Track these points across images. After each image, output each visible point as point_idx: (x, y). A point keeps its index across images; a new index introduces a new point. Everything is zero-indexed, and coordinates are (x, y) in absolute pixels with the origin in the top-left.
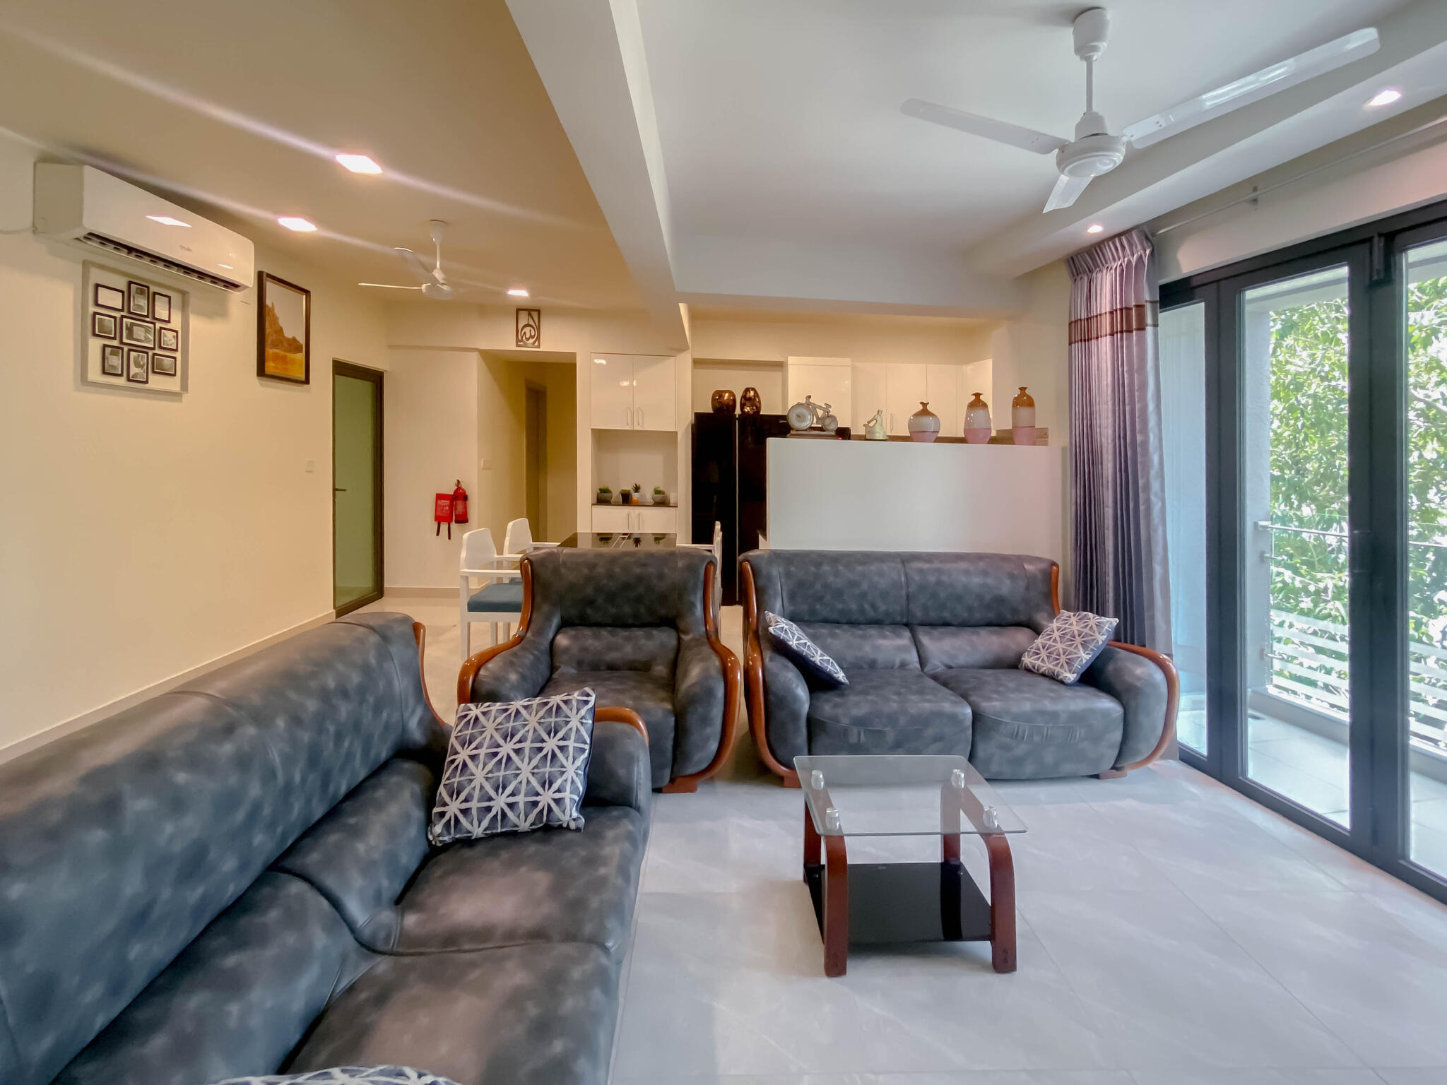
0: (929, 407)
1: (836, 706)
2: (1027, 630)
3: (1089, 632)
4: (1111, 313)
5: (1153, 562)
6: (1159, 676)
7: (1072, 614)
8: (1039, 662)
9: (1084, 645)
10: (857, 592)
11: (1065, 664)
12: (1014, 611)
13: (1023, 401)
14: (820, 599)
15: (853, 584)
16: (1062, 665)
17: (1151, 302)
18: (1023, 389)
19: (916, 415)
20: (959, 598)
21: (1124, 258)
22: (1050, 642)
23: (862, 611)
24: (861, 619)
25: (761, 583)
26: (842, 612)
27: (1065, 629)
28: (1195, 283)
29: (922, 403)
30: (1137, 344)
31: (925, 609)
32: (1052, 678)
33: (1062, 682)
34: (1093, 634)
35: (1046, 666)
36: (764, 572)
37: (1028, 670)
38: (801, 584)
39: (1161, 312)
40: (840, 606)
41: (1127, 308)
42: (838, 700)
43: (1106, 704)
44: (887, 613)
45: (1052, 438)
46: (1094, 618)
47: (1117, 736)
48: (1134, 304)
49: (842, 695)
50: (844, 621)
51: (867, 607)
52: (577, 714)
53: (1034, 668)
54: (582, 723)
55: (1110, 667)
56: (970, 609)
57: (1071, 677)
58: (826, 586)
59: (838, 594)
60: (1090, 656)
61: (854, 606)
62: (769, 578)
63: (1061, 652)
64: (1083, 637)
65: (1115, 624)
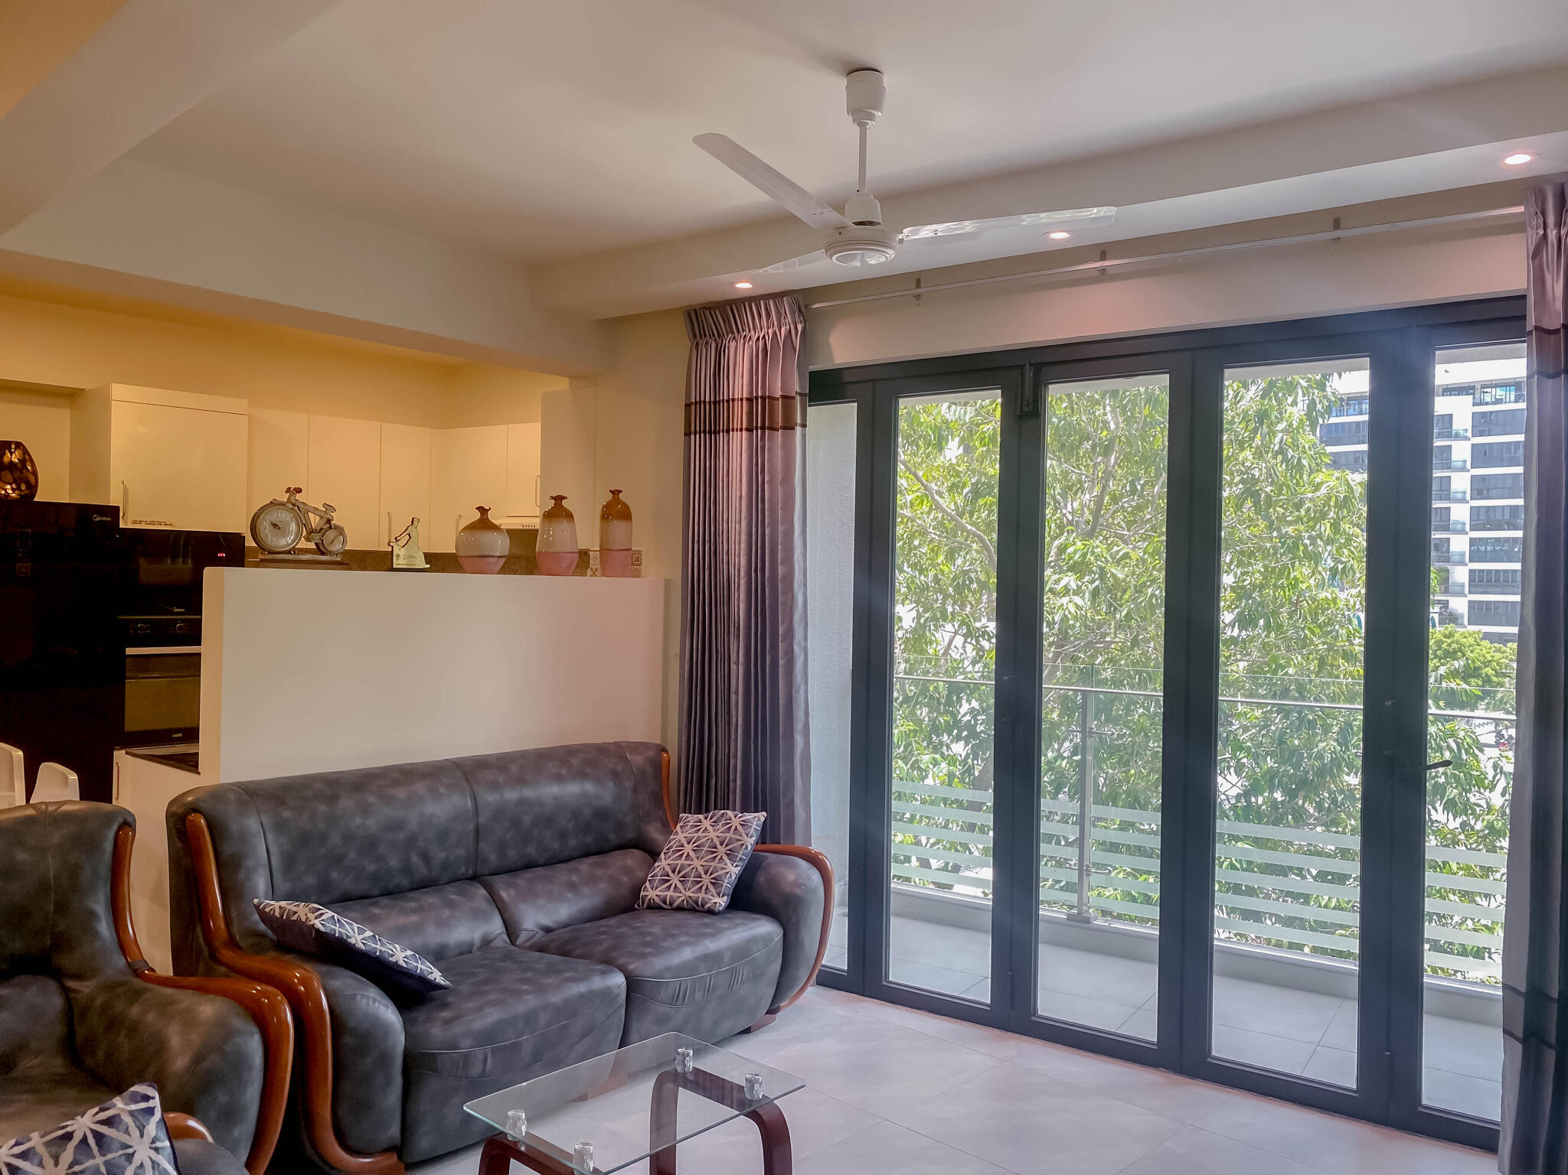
0: (490, 516)
1: (448, 1022)
2: (635, 851)
3: (733, 836)
4: (750, 400)
5: (794, 732)
6: (815, 877)
7: (701, 817)
8: (670, 893)
9: (731, 854)
10: (401, 836)
11: (711, 887)
12: (620, 826)
13: (615, 511)
14: (338, 860)
15: (397, 825)
16: (707, 888)
17: (800, 394)
18: (616, 493)
19: (472, 527)
20: (549, 820)
21: (768, 329)
22: (682, 861)
23: (407, 869)
24: (405, 882)
25: (228, 849)
26: (375, 877)
27: (699, 838)
28: (847, 378)
29: (480, 509)
30: (782, 447)
31: (502, 847)
32: (696, 909)
33: (711, 912)
34: (740, 838)
35: (684, 895)
36: (234, 827)
37: (653, 907)
38: (304, 840)
39: (810, 406)
40: (371, 867)
41: (770, 398)
42: (445, 1014)
43: (765, 928)
44: (446, 865)
45: (648, 565)
46: (735, 817)
47: (775, 968)
48: (780, 393)
49: (445, 1005)
50: (376, 892)
51: (415, 859)
52: (142, 1136)
53: (665, 903)
54: (157, 1150)
55: (761, 879)
56: (563, 835)
57: (722, 902)
58: (348, 837)
59: (370, 846)
60: (739, 868)
61: (394, 863)
62: (243, 837)
63: (701, 870)
64: (727, 846)
65: (763, 819)
